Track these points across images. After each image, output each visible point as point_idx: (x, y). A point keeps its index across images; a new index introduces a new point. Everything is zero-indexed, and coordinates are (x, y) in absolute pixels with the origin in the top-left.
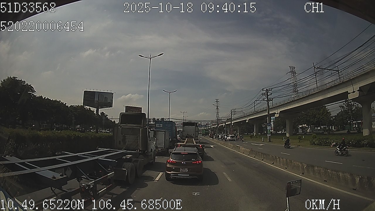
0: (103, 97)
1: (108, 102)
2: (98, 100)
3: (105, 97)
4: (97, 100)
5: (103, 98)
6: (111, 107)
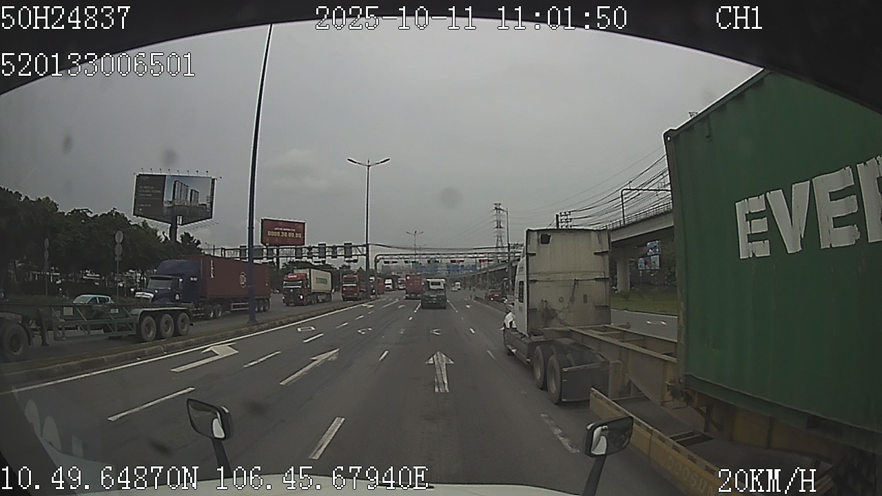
0: (187, 189)
1: (200, 203)
2: (173, 198)
3: (192, 190)
4: (171, 200)
5: (187, 192)
6: (209, 218)
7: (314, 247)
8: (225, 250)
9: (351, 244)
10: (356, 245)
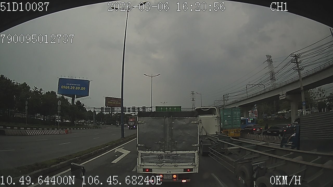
6: (87, 96)
7: (131, 108)
8: (95, 108)
9: (145, 107)
10: (147, 107)
